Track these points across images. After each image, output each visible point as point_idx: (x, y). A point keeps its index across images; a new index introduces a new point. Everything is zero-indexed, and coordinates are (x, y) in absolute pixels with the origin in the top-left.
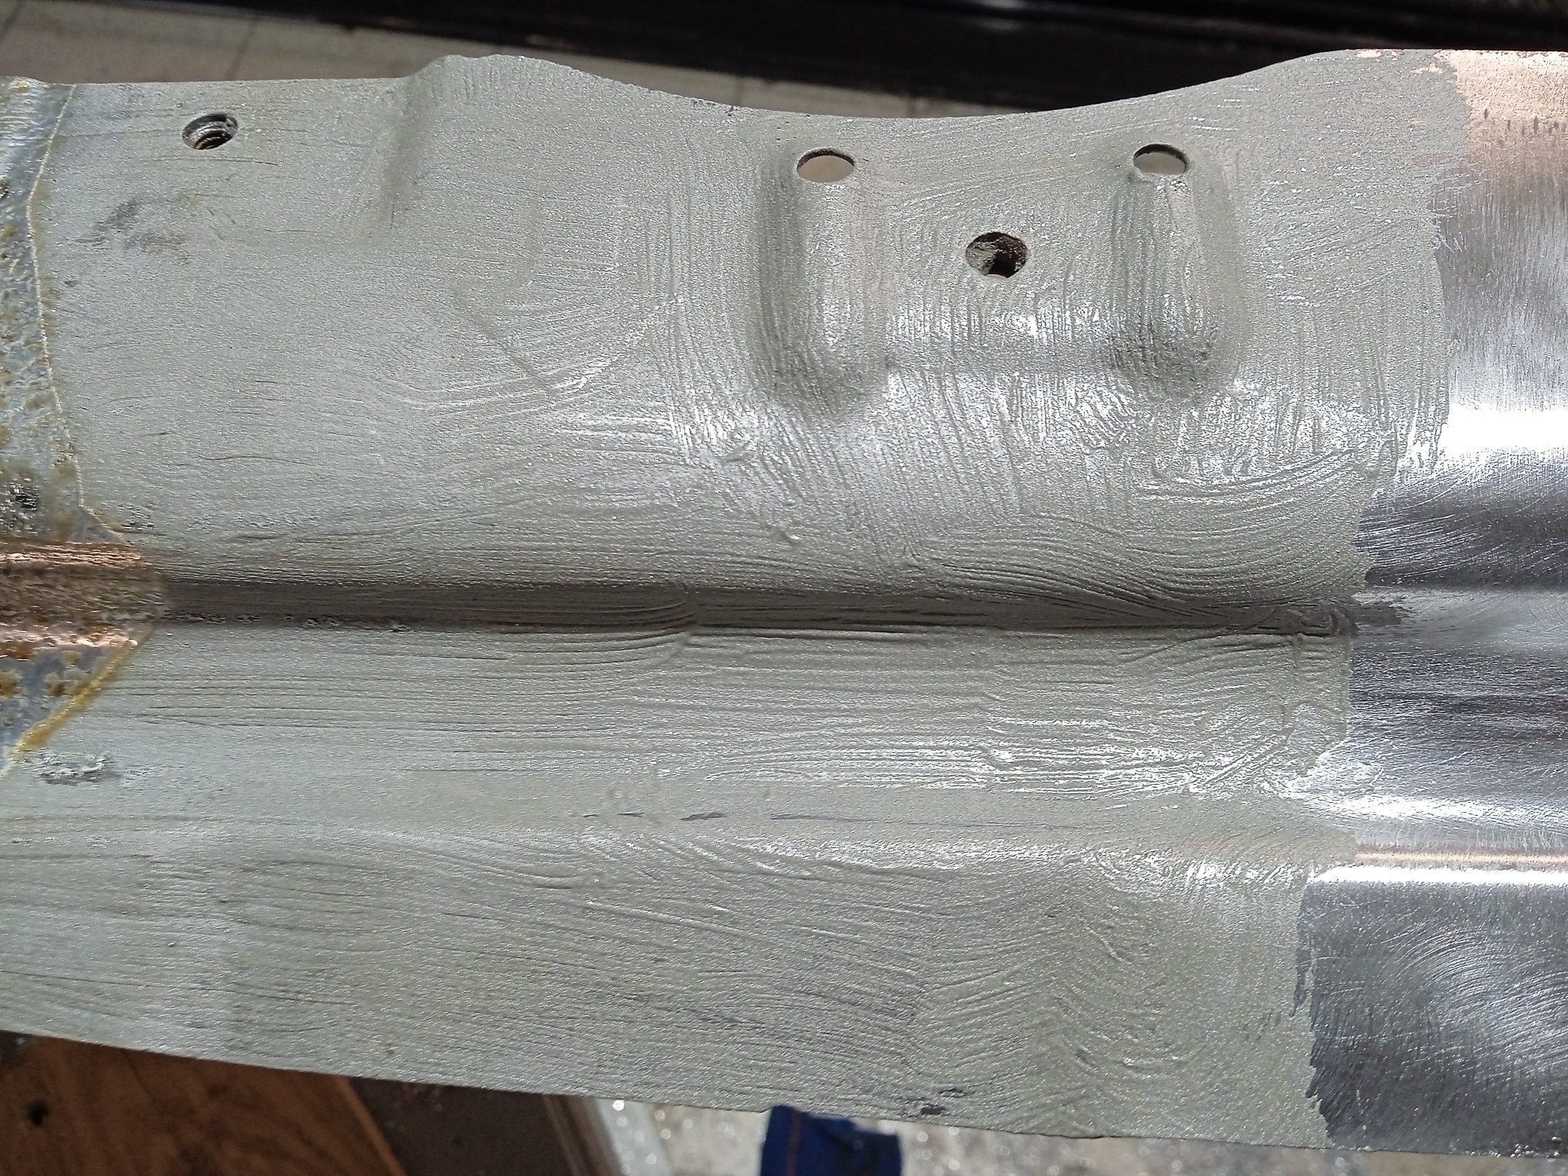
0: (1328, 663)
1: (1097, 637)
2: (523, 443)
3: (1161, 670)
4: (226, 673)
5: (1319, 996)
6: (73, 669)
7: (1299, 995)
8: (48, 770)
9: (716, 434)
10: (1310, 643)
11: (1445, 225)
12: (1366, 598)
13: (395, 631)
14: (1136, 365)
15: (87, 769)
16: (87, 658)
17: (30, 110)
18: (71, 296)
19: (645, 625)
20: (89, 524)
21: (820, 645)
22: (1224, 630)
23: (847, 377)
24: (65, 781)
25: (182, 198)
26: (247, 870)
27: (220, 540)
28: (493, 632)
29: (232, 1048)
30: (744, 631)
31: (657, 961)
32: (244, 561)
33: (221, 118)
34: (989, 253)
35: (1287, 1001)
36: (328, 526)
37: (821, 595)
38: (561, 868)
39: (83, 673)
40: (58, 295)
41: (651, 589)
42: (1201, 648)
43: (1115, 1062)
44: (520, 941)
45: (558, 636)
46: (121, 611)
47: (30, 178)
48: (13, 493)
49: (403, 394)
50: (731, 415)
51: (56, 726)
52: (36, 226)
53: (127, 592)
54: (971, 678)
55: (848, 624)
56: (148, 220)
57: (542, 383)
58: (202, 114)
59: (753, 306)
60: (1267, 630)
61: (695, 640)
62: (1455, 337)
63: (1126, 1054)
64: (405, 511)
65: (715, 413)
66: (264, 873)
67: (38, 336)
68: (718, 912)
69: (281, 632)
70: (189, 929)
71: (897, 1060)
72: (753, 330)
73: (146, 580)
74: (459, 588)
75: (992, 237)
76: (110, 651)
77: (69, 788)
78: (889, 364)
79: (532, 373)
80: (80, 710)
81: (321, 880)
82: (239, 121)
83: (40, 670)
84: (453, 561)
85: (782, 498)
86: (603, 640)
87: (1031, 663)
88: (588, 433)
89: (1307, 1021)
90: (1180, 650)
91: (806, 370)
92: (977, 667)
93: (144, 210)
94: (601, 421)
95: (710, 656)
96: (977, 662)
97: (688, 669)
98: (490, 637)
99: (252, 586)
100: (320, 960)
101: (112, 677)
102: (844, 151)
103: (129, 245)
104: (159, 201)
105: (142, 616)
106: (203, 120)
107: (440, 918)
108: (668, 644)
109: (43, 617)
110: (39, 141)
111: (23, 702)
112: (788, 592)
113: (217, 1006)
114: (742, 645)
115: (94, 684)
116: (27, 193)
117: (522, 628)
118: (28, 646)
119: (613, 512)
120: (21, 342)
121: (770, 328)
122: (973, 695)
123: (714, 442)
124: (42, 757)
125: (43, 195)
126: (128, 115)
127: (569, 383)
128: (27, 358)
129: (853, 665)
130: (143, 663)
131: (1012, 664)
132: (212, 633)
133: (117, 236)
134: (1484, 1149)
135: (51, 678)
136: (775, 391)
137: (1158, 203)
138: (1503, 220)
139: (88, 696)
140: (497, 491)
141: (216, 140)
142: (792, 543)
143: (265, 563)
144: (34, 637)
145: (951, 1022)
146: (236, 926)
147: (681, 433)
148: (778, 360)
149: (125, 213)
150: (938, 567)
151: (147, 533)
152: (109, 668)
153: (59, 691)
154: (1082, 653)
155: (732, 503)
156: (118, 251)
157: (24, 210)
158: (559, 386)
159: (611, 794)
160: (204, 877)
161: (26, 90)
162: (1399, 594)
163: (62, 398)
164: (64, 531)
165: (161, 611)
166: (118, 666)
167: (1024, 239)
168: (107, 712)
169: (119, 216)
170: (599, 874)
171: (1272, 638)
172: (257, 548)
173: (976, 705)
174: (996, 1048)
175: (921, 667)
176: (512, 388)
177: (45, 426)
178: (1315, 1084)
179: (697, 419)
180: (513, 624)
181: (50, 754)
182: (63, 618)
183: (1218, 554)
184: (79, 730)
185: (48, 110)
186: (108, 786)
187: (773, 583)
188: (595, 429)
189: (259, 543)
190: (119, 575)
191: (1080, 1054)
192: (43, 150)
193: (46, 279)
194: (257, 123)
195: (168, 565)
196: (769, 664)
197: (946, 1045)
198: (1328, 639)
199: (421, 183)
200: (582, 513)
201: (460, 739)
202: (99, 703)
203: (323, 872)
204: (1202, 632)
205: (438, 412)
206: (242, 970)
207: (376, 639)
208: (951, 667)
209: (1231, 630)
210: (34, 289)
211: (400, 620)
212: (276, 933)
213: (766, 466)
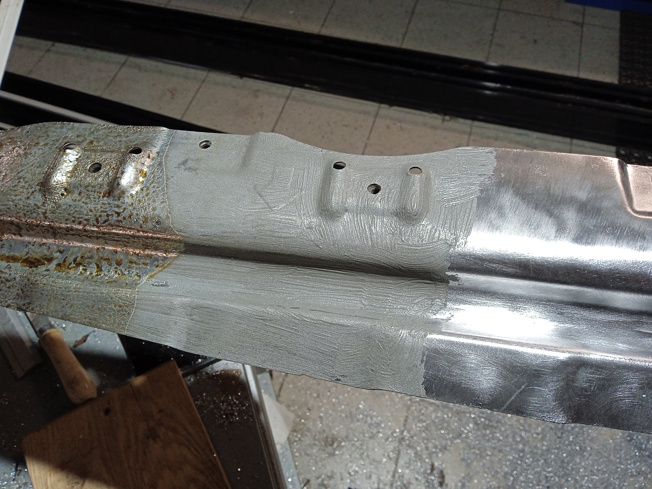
0: (443, 289)
1: (390, 278)
2: (264, 220)
3: (404, 287)
4: (194, 266)
5: (427, 362)
6: (161, 262)
7: (422, 361)
8: (152, 283)
9: (306, 222)
10: (438, 284)
11: (481, 191)
12: (449, 273)
13: (232, 260)
14: (401, 216)
15: (161, 284)
16: (165, 258)
17: (165, 135)
18: (172, 180)
19: (287, 264)
20: (171, 229)
21: (326, 273)
22: (418, 278)
23: (336, 213)
24: (156, 286)
25: (198, 159)
26: (194, 308)
27: (198, 235)
28: (253, 262)
29: (186, 348)
30: (309, 268)
31: (280, 338)
32: (203, 240)
33: (208, 141)
34: (374, 188)
35: (419, 362)
36: (221, 234)
37: (326, 261)
38: (262, 315)
39: (163, 263)
40: (169, 179)
41: (289, 255)
42: (413, 283)
43: (379, 372)
44: (251, 331)
45: (268, 265)
46: (174, 249)
47: (164, 152)
48: (156, 220)
49: (240, 208)
50: (310, 219)
51: (155, 274)
52: (165, 163)
53: (176, 245)
54: (360, 284)
55: (333, 269)
56: (190, 164)
57: (270, 208)
58: (204, 140)
59: (319, 195)
60: (428, 279)
61: (298, 269)
62: (477, 216)
63: (382, 371)
64: (237, 233)
65: (307, 218)
66: (197, 309)
67: (164, 187)
68: (295, 329)
69: (207, 258)
70: (180, 320)
71: (331, 367)
72: (318, 200)
73: (181, 243)
74: (247, 250)
75: (374, 184)
76: (171, 258)
77: (157, 287)
78: (346, 211)
79: (268, 205)
80: (161, 271)
81: (210, 312)
82: (212, 143)
83: (154, 261)
84: (246, 245)
85: (319, 237)
86: (278, 267)
87: (374, 282)
88: (279, 220)
89: (423, 367)
90: (408, 282)
91: (327, 210)
92: (362, 282)
93: (189, 162)
94: (282, 217)
95: (301, 273)
96: (363, 281)
97: (296, 276)
98: (253, 263)
99: (203, 246)
100: (208, 330)
101: (169, 264)
102: (344, 162)
103: (185, 169)
104: (192, 160)
105: (178, 251)
106: (204, 142)
107: (234, 324)
108: (292, 269)
109: (156, 249)
110: (167, 143)
111: (149, 268)
112: (319, 259)
113: (183, 338)
114: (308, 271)
115: (165, 265)
116: (163, 155)
117: (260, 262)
118: (152, 255)
119: (281, 237)
120: (160, 189)
121: (321, 201)
122: (360, 288)
123: (306, 224)
124: (152, 280)
125: (167, 156)
126: (187, 139)
127: (276, 208)
128: (162, 192)
129: (334, 278)
130: (177, 262)
131: (370, 282)
132: (192, 256)
133: (183, 167)
134: (463, 404)
135: (156, 263)
136: (321, 214)
137: (412, 180)
138: (496, 190)
139: (163, 268)
140: (257, 230)
141: (206, 147)
142: (320, 248)
143: (207, 241)
144: (153, 253)
145: (344, 360)
146: (190, 321)
147: (299, 222)
148: (322, 208)
149: (185, 162)
150: (352, 256)
151: (183, 232)
152: (169, 262)
153: (157, 266)
154: (386, 281)
155: (308, 237)
156: (183, 170)
157: (162, 159)
158: (274, 209)
159: (275, 301)
160: (185, 309)
161: (164, 130)
162: (456, 273)
163: (168, 202)
164: (165, 230)
165: (182, 250)
166: (171, 262)
167: (381, 186)
168: (167, 272)
169: (184, 163)
170: (270, 318)
171: (429, 282)
172: (206, 238)
173: (361, 291)
174: (354, 367)
175: (349, 280)
176: (264, 208)
177: (164, 207)
178: (423, 382)
179: (303, 219)
180: (258, 261)
181: (153, 280)
182: (161, 250)
183: (414, 260)
184: (160, 275)
185: (169, 135)
186: (166, 288)
187: (315, 256)
188: (280, 219)
189: (206, 237)
190: (175, 241)
191: (372, 370)
192: (168, 145)
193: (167, 175)
194: (216, 143)
195: (187, 240)
196: (314, 276)
197: (342, 365)
198: (442, 283)
199: (250, 161)
200: (275, 237)
201: (243, 286)
202: (166, 270)
203: (210, 310)
204: (413, 279)
205: (247, 212)
206: (190, 330)
207: (228, 261)
208: (356, 281)
209: (420, 279)
210: (164, 177)
211: (234, 258)
212: (198, 323)
213: (316, 230)
